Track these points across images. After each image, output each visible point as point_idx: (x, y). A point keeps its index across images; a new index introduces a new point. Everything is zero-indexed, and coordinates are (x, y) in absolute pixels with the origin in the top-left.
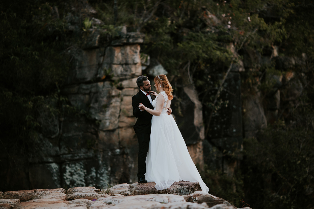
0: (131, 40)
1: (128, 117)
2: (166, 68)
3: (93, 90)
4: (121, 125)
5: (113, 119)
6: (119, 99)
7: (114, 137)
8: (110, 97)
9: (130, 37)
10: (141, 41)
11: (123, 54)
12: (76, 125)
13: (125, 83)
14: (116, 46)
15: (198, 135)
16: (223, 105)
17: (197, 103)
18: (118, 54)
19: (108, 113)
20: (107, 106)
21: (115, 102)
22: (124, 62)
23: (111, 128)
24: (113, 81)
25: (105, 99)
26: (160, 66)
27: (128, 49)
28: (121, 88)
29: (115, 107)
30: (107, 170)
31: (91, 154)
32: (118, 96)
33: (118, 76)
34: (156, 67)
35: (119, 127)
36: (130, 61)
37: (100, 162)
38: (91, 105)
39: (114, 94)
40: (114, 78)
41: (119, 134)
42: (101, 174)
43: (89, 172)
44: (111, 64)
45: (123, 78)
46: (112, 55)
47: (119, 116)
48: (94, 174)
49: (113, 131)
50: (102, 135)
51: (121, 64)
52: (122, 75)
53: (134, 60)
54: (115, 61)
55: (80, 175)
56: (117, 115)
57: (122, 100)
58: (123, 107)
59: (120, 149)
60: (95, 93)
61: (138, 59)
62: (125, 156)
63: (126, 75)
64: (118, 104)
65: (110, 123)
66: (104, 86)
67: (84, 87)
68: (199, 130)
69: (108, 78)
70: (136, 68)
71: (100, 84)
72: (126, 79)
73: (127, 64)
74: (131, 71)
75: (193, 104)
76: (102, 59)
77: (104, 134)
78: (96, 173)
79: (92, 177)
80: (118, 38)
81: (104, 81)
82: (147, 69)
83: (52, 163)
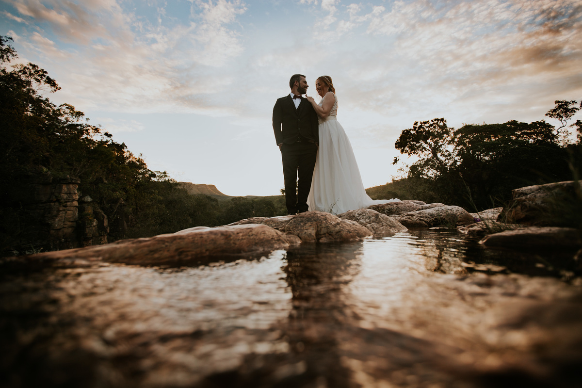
0: (73, 181)
1: (70, 222)
2: (91, 198)
3: (47, 207)
4: (65, 226)
5: (60, 223)
6: (64, 212)
7: (60, 233)
8: (59, 211)
9: (73, 179)
10: (79, 182)
11: (67, 188)
12: (33, 227)
13: (68, 204)
14: (64, 184)
16: (117, 217)
17: (105, 216)
18: (65, 188)
19: (57, 220)
20: (56, 216)
21: (62, 214)
22: (68, 192)
23: (58, 228)
24: (61, 202)
25: (55, 212)
26: (89, 196)
27: (71, 186)
28: (66, 206)
29: (61, 216)
32: (64, 210)
33: (64, 200)
34: (86, 197)
35: (64, 227)
36: (72, 192)
37: (52, 247)
38: (46, 215)
39: (61, 209)
40: (61, 201)
41: (63, 231)
44: (60, 193)
45: (67, 201)
46: (61, 188)
47: (64, 221)
49: (60, 229)
50: (52, 232)
51: (66, 194)
52: (67, 199)
53: (74, 192)
54: (63, 191)
56: (63, 221)
57: (66, 213)
58: (66, 216)
59: (64, 239)
60: (48, 209)
61: (76, 192)
62: (67, 243)
63: (69, 199)
64: (64, 215)
65: (58, 225)
66: (55, 205)
67: (41, 205)
68: (107, 229)
69: (58, 201)
70: (75, 196)
71: (52, 204)
72: (69, 202)
73: (70, 193)
74: (72, 197)
75: (104, 216)
76: (53, 190)
77: (54, 231)
80: (66, 179)
81: (55, 202)
82: (80, 197)
83: (14, 250)
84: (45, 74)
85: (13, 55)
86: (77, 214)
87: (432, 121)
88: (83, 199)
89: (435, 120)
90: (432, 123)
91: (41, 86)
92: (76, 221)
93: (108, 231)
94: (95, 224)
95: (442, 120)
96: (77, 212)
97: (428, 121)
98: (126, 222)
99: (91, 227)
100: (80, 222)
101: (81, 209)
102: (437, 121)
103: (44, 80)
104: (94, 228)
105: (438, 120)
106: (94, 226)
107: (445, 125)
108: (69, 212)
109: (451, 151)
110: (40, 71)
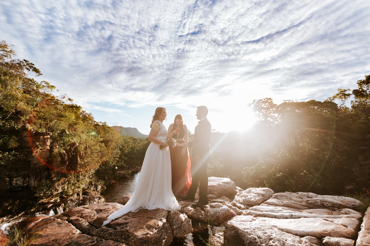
0: (47, 134)
1: (43, 159)
3: (30, 150)
4: (40, 162)
7: (37, 166)
10: (51, 134)
11: (43, 138)
14: (41, 136)
15: (66, 163)
16: (73, 154)
17: (66, 154)
23: (36, 163)
24: (39, 147)
28: (42, 149)
29: (38, 156)
30: (34, 178)
31: (26, 173)
33: (41, 145)
38: (28, 156)
39: (38, 151)
41: (39, 165)
42: (31, 180)
43: (25, 179)
44: (38, 141)
46: (39, 139)
48: (27, 180)
49: (37, 164)
51: (42, 142)
55: (20, 181)
56: (39, 159)
58: (41, 156)
59: (39, 170)
60: (30, 151)
62: (41, 172)
65: (36, 161)
67: (26, 149)
68: (67, 161)
70: (48, 143)
71: (33, 148)
72: (44, 147)
73: (45, 142)
74: (46, 144)
77: (33, 165)
78: (29, 179)
79: (26, 181)
80: (43, 133)
82: (51, 143)
83: (6, 178)
84: (33, 66)
85: (14, 54)
86: (48, 154)
87: (264, 99)
88: (53, 145)
89: (266, 99)
90: (264, 100)
91: (30, 72)
92: (48, 158)
93: (67, 164)
94: (59, 160)
95: (270, 99)
96: (48, 153)
97: (262, 100)
98: (79, 156)
99: (57, 162)
100: (50, 159)
101: (51, 151)
102: (267, 100)
103: (32, 69)
104: (58, 162)
105: (267, 98)
106: (59, 161)
107: (271, 102)
108: (44, 153)
109: (277, 117)
110: (30, 64)
